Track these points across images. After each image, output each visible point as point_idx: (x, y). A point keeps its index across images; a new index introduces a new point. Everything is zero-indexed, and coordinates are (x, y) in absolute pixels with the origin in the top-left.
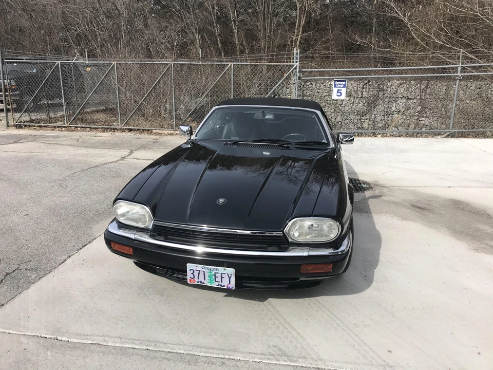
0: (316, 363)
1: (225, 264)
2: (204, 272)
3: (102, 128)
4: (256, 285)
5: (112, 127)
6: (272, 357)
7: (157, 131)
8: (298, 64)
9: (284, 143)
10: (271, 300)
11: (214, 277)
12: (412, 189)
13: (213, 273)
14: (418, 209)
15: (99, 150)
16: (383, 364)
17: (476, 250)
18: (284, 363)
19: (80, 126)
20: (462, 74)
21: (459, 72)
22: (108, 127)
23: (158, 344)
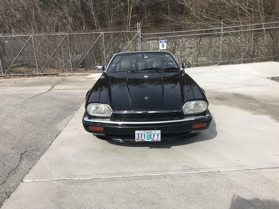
0: (208, 170)
1: (156, 129)
2: (144, 134)
3: (27, 75)
4: (168, 139)
5: (33, 74)
6: (187, 171)
7: (62, 74)
8: (140, 31)
9: (158, 70)
10: (173, 147)
11: (149, 136)
12: (213, 90)
13: (149, 134)
14: (220, 100)
15: (33, 87)
16: (238, 166)
17: (255, 114)
18: (193, 172)
19: (12, 75)
20: (223, 32)
21: (222, 31)
22: (31, 74)
23: (128, 174)
